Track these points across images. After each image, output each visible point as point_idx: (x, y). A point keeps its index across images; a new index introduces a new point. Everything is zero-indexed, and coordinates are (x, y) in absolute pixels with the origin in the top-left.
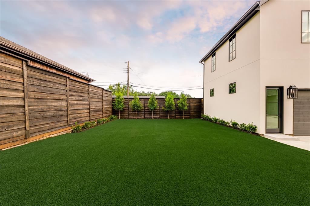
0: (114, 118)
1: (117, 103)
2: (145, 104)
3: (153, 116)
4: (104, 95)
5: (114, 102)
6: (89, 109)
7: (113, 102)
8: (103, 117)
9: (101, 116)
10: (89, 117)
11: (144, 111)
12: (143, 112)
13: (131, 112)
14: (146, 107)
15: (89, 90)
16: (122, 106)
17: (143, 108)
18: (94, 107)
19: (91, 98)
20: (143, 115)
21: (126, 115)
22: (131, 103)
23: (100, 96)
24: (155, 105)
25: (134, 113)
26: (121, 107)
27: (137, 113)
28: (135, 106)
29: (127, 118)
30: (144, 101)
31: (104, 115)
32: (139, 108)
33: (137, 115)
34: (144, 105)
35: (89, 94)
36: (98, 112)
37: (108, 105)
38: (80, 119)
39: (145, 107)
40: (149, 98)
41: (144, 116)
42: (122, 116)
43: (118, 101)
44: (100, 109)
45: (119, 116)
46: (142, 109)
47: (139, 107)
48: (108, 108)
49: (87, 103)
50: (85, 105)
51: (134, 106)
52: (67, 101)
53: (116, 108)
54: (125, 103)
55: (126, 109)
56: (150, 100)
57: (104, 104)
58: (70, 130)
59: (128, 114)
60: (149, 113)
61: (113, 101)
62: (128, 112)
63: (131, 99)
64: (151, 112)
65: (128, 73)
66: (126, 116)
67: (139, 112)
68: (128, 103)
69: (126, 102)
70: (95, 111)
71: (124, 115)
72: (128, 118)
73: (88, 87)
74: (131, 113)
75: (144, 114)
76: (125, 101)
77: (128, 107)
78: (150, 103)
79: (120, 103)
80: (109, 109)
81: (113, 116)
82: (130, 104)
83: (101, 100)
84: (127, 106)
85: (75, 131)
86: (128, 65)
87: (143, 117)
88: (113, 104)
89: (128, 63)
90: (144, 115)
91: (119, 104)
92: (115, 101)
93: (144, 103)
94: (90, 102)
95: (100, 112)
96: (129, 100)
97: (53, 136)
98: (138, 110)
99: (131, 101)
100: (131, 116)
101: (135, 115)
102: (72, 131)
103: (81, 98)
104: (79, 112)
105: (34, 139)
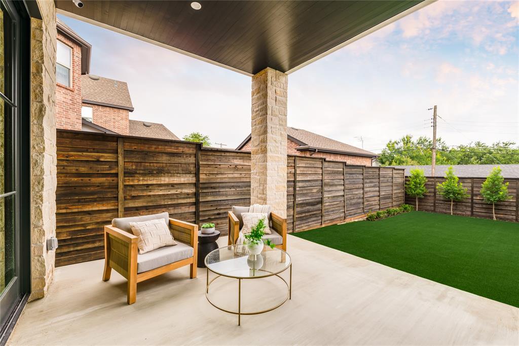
0: (408, 208)
1: (413, 185)
2: (475, 189)
3: (495, 214)
4: (395, 176)
5: (407, 182)
6: (379, 196)
7: (406, 184)
8: (392, 206)
9: (390, 205)
10: (379, 205)
11: (472, 203)
12: (470, 204)
13: (440, 200)
14: (476, 195)
15: (379, 174)
16: (423, 190)
17: (470, 196)
18: (383, 194)
19: (382, 183)
20: (470, 209)
21: (431, 206)
22: (441, 186)
23: (390, 179)
24: (501, 193)
25: (446, 204)
26: (421, 191)
27: (453, 205)
28: (450, 193)
29: (432, 211)
30: (473, 183)
31: (394, 203)
32: (460, 196)
33: (455, 208)
34: (472, 190)
35: (379, 179)
36: (387, 200)
37: (399, 189)
38: (371, 207)
39: (473, 195)
40: (486, 178)
41: (472, 212)
42: (421, 207)
43: (415, 182)
44: (390, 195)
45: (416, 205)
46: (468, 199)
47: (458, 194)
48: (399, 193)
49: (377, 189)
50: (376, 191)
51: (447, 192)
52: (363, 189)
53: (412, 192)
54: (429, 185)
55: (430, 196)
56: (486, 182)
57: (394, 188)
58: (366, 217)
59: (434, 204)
60: (484, 206)
61: (406, 180)
62: (433, 201)
63: (440, 180)
64: (490, 206)
65: (435, 127)
66: (428, 208)
67: (458, 202)
68: (435, 185)
69: (430, 183)
70: (385, 198)
71: (424, 205)
72: (434, 211)
73: (378, 170)
74: (441, 204)
75: (472, 207)
76: (428, 181)
77: (435, 193)
78: (488, 189)
79: (418, 186)
80: (400, 195)
81: (407, 206)
82: (437, 187)
83: (390, 184)
84: (433, 190)
85: (370, 219)
86: (435, 111)
87: (469, 213)
88: (406, 186)
89: (435, 107)
90: (472, 209)
91: (416, 187)
92: (409, 181)
93: (472, 187)
94: (381, 188)
95: (389, 200)
96: (437, 180)
97: (356, 220)
98: (457, 199)
99: (441, 182)
100: (441, 208)
101: (450, 207)
102: (367, 218)
103: (372, 185)
104: (371, 199)
105: (348, 221)
